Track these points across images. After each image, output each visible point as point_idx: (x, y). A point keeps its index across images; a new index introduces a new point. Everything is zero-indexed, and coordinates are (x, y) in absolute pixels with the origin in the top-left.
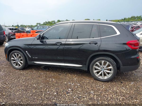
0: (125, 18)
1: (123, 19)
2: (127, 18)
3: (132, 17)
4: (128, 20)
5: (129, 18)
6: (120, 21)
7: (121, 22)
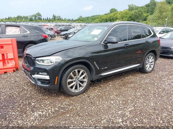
0: (10, 17)
1: (8, 18)
2: (12, 17)
3: (18, 17)
4: (14, 20)
5: (14, 18)
6: (4, 21)
7: (6, 22)
